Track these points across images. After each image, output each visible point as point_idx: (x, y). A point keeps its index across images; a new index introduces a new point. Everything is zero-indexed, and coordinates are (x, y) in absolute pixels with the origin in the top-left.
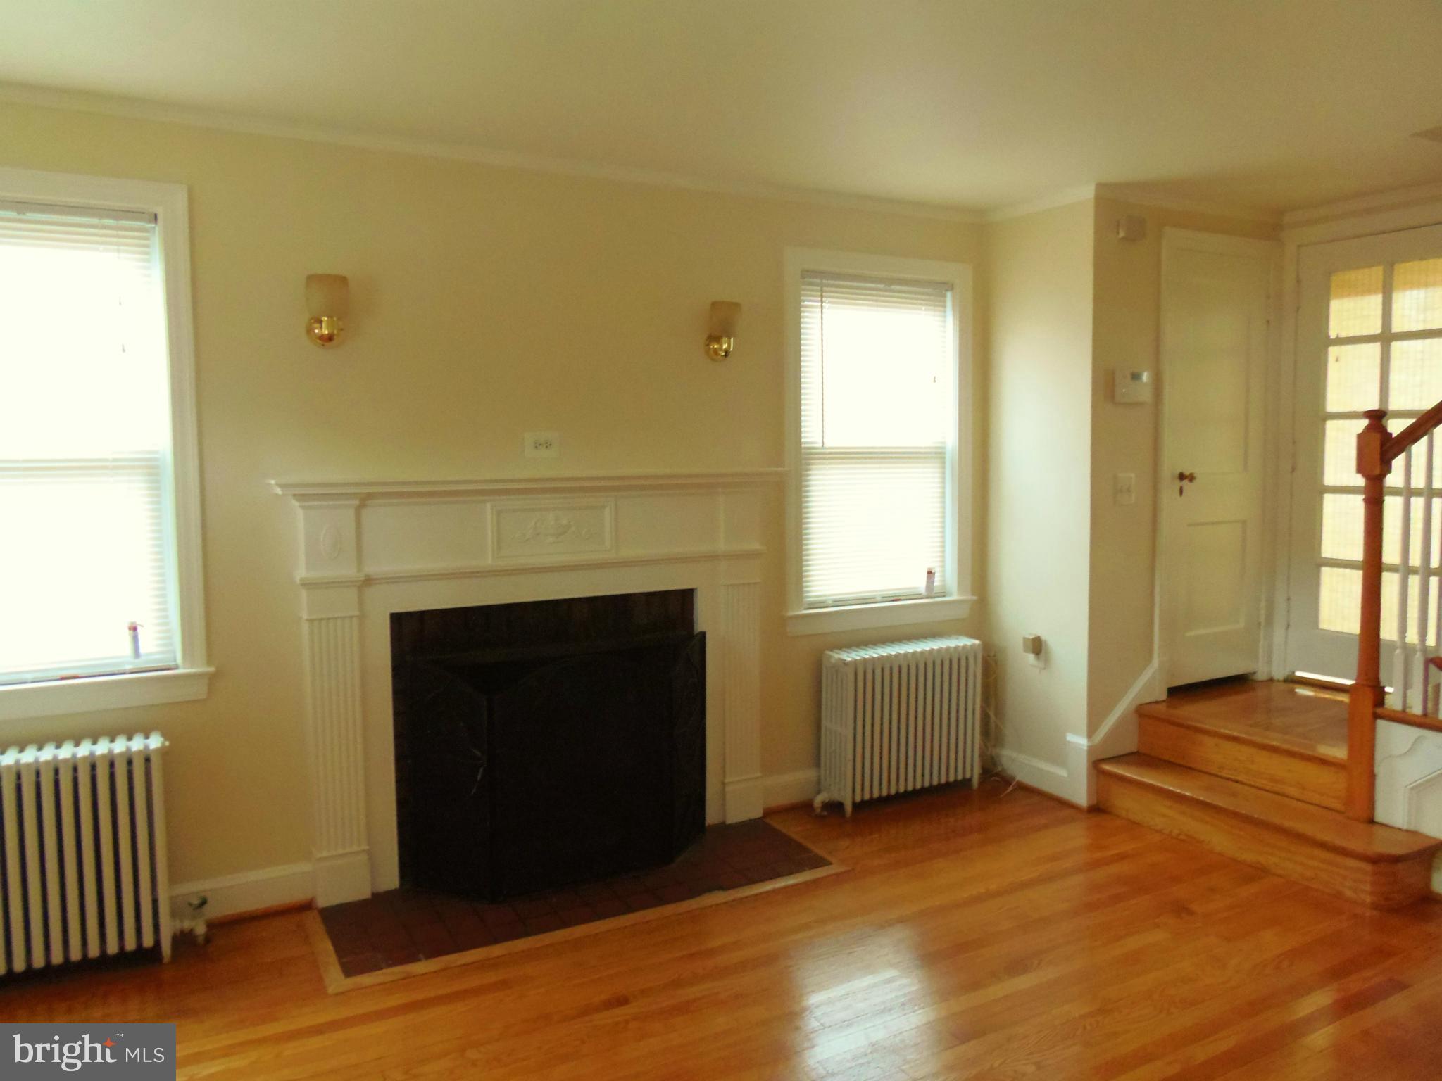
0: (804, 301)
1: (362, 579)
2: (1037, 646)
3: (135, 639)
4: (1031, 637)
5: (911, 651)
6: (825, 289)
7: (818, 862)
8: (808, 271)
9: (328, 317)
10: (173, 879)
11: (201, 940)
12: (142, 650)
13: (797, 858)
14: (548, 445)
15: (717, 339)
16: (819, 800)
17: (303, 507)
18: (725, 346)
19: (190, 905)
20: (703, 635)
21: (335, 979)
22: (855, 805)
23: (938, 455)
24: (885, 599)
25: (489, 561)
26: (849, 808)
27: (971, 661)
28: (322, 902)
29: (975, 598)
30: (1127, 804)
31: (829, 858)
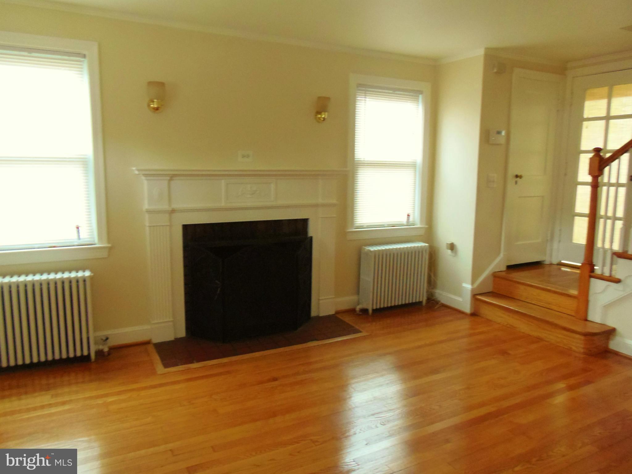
0: (358, 97)
1: (171, 210)
2: (452, 247)
3: (78, 232)
4: (450, 243)
5: (399, 247)
6: (367, 92)
7: (357, 331)
8: (360, 84)
9: (157, 99)
10: (95, 330)
11: (106, 354)
12: (81, 237)
13: (348, 330)
14: (248, 156)
15: (319, 113)
16: (358, 308)
17: (147, 180)
18: (323, 116)
19: (102, 339)
20: (311, 238)
21: (160, 368)
22: (373, 310)
23: (413, 165)
24: (389, 225)
25: (223, 204)
26: (370, 311)
27: (424, 252)
28: (156, 340)
29: (427, 226)
30: (486, 311)
31: (361, 330)
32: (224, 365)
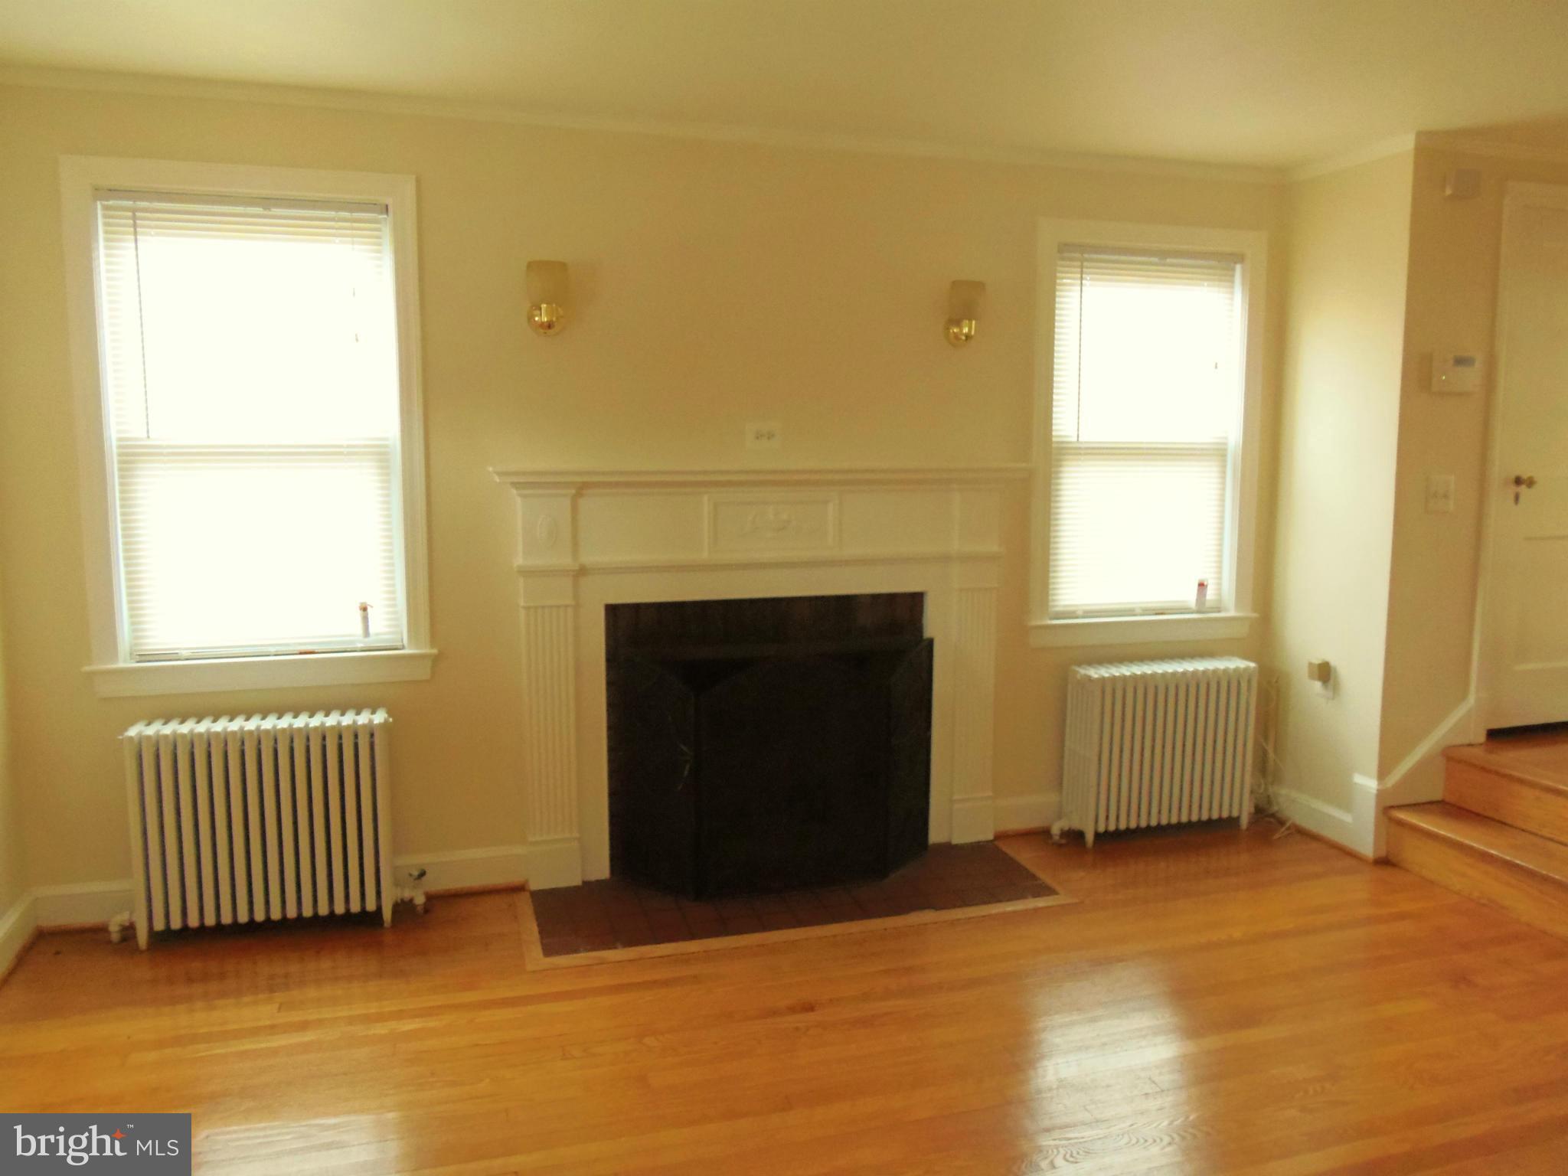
0: (1063, 278)
1: (577, 568)
2: (1325, 673)
3: (365, 619)
4: (1320, 662)
5: (1170, 670)
6: (1085, 264)
7: (1046, 890)
8: (1066, 245)
9: (547, 304)
10: (397, 849)
11: (420, 909)
12: (372, 630)
13: (1031, 886)
14: (770, 436)
15: (958, 323)
16: (1056, 830)
17: (524, 496)
18: (966, 330)
19: (411, 875)
20: (931, 642)
21: (535, 956)
22: (1097, 835)
23: (1218, 452)
24: (1146, 611)
25: (705, 555)
26: (1090, 837)
27: (1244, 685)
28: (535, 885)
29: (1255, 615)
30: (1421, 858)
31: (1058, 888)
32: (687, 959)
